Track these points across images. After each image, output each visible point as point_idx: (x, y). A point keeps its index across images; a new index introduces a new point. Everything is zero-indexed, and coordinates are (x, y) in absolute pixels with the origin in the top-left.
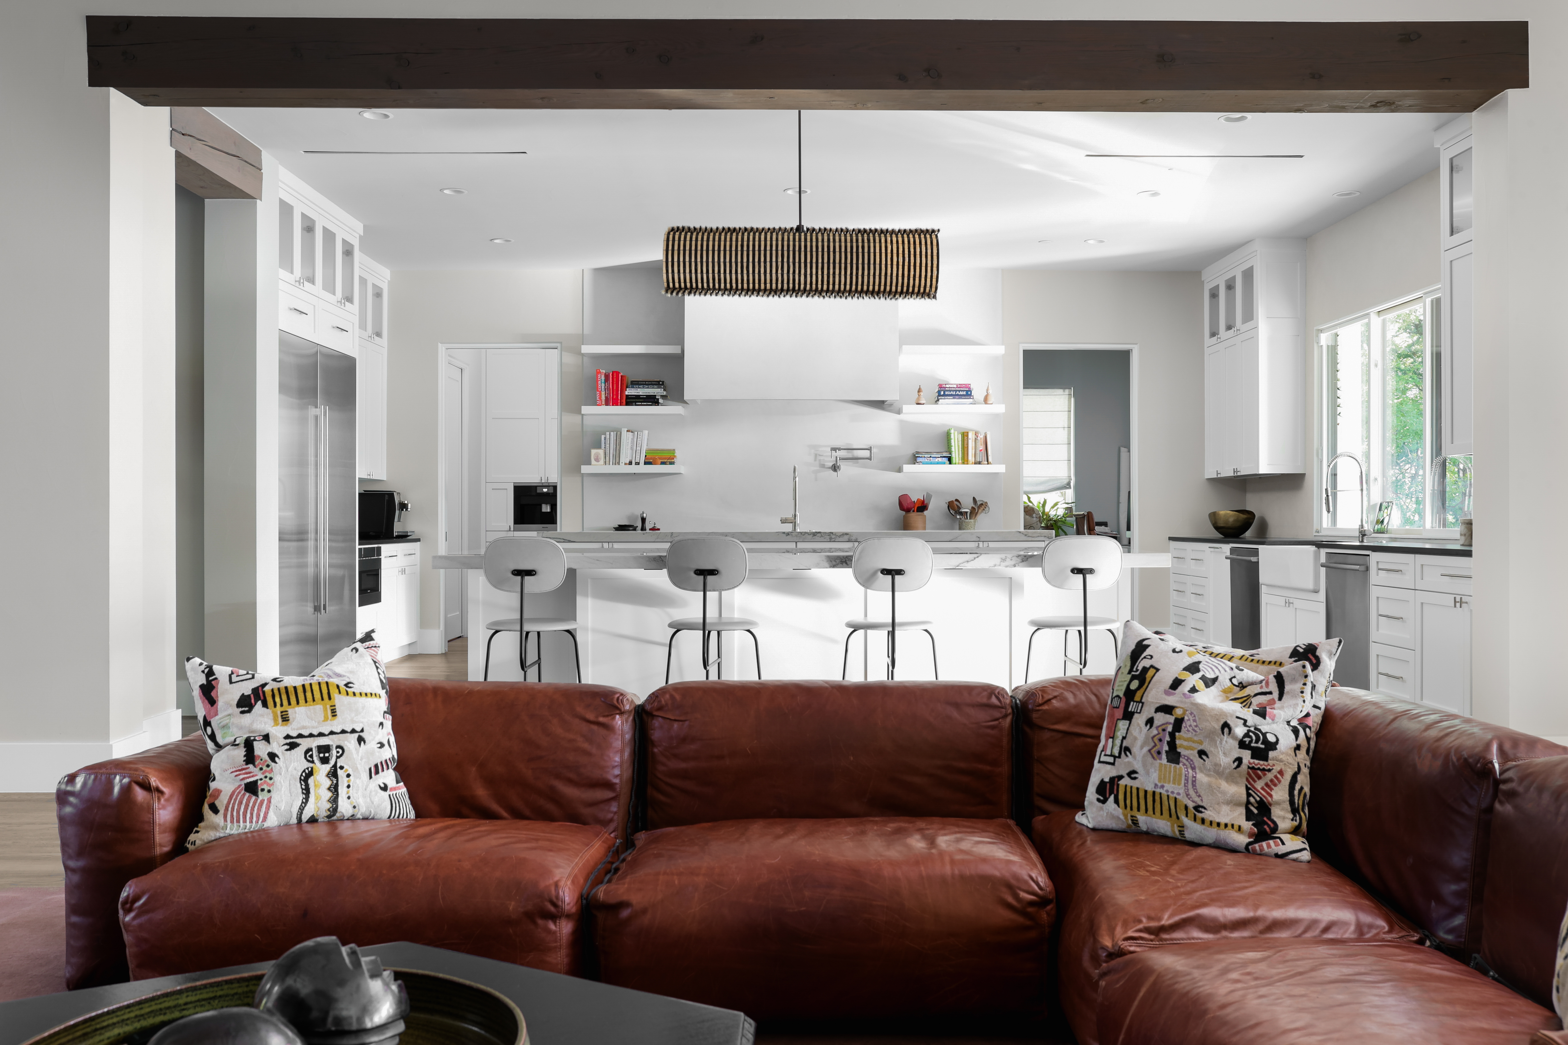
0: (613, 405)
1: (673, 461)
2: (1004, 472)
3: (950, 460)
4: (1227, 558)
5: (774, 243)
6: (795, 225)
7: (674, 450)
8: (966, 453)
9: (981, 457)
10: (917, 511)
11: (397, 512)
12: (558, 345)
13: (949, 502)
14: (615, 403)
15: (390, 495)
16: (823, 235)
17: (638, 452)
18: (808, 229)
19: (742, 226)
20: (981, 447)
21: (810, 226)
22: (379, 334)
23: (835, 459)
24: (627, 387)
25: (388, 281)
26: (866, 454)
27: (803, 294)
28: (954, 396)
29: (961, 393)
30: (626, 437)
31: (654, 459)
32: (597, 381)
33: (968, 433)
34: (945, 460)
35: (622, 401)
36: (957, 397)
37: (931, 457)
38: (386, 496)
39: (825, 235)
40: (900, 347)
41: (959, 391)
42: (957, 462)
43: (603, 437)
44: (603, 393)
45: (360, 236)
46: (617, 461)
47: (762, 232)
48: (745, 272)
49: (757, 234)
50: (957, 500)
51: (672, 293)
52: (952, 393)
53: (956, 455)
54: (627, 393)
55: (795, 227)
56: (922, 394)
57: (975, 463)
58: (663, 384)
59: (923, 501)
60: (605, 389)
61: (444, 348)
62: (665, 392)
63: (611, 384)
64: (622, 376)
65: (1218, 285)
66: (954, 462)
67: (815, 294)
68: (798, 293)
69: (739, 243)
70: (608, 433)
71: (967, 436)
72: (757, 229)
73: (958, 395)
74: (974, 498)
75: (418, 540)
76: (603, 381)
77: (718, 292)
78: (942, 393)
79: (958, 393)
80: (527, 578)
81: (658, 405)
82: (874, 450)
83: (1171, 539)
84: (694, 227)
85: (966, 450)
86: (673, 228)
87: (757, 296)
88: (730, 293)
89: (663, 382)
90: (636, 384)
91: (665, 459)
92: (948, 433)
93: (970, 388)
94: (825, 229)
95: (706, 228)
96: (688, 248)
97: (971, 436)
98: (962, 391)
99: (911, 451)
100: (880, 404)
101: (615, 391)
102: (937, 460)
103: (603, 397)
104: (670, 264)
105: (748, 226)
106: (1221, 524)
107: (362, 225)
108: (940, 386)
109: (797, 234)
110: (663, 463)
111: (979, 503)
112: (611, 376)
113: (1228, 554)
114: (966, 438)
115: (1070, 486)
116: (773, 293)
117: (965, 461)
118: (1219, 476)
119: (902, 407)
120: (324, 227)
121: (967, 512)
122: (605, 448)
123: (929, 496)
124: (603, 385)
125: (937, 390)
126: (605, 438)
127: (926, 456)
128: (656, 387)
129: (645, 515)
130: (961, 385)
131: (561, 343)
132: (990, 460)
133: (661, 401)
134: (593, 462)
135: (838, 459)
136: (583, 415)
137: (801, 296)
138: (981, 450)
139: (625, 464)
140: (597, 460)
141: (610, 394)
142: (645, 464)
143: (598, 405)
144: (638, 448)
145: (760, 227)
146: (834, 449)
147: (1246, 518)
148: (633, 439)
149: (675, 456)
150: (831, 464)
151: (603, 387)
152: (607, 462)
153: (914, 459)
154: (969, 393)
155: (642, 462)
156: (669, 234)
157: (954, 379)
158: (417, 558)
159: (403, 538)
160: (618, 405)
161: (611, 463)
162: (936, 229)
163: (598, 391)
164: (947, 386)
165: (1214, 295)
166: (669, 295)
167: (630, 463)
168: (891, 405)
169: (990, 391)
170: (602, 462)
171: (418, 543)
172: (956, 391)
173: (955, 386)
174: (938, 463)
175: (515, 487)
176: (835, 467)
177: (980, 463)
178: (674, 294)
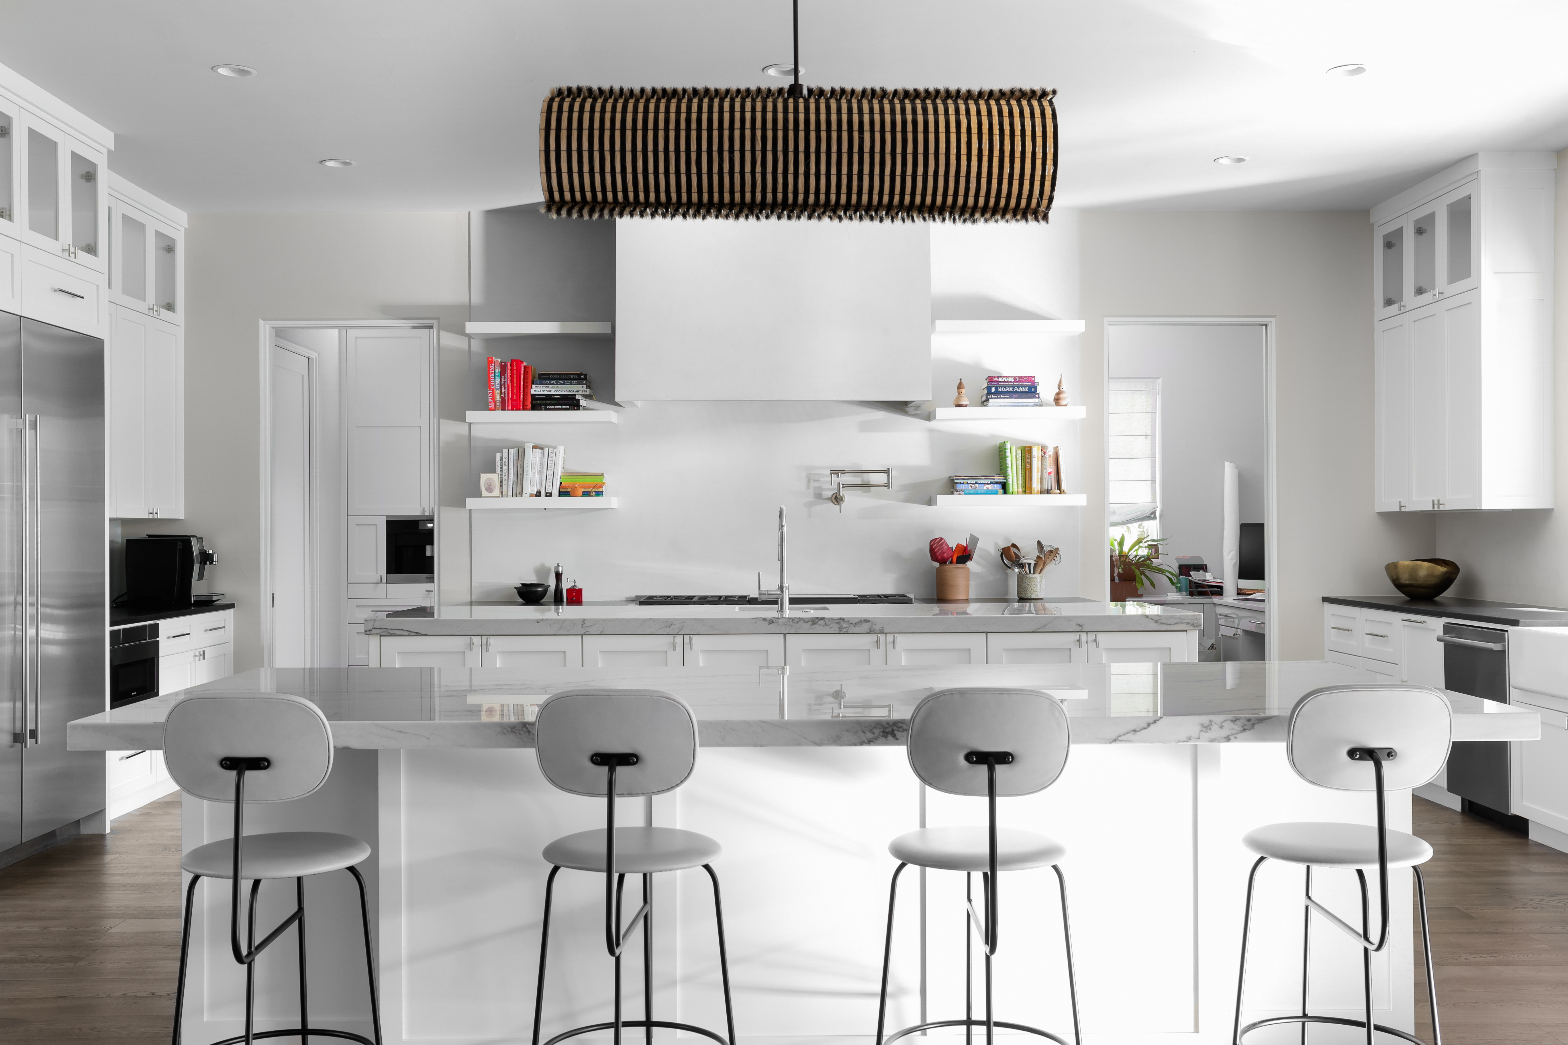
0: (512, 409)
1: (600, 490)
2: (1086, 505)
3: (1004, 487)
4: (1439, 640)
5: (748, 115)
6: (787, 82)
7: (602, 474)
8: (1028, 476)
9: (1050, 483)
10: (957, 563)
11: (196, 567)
12: (435, 322)
13: (1003, 549)
14: (516, 407)
15: (186, 542)
16: (838, 102)
17: (550, 477)
18: (810, 91)
19: (689, 86)
20: (1050, 468)
21: (814, 85)
22: (170, 307)
23: (836, 486)
24: (533, 383)
25: (186, 229)
26: (882, 478)
27: (802, 212)
28: (1011, 395)
29: (1021, 390)
30: (533, 457)
31: (574, 488)
32: (489, 374)
33: (1031, 448)
34: (998, 487)
35: (526, 403)
36: (1015, 396)
37: (976, 483)
38: (179, 543)
39: (844, 101)
40: (933, 322)
41: (1018, 387)
42: (1015, 490)
43: (498, 455)
44: (498, 392)
45: (109, 152)
46: (519, 491)
47: (726, 96)
48: (694, 169)
49: (717, 100)
50: (1014, 546)
51: (559, 213)
52: (1007, 389)
53: (1014, 480)
54: (532, 392)
55: (786, 87)
56: (963, 391)
57: (1042, 492)
58: (585, 378)
59: (965, 548)
60: (501, 386)
61: (268, 328)
62: (588, 390)
63: (509, 379)
64: (525, 367)
65: (1401, 228)
66: (1011, 491)
67: (824, 213)
68: (792, 211)
69: (683, 116)
70: (505, 451)
71: (1030, 452)
72: (717, 91)
73: (1016, 392)
74: (1039, 543)
75: (231, 606)
76: (498, 374)
77: (645, 209)
78: (993, 390)
79: (1016, 389)
80: (249, 775)
81: (579, 409)
82: (893, 473)
83: (1325, 600)
84: (600, 89)
85: (1027, 472)
86: (560, 89)
87: (717, 217)
88: (667, 211)
89: (585, 375)
90: (546, 379)
91: (589, 487)
92: (1000, 448)
93: (1034, 382)
94: (843, 91)
95: (621, 90)
96: (586, 125)
97: (1036, 452)
98: (1022, 386)
99: (944, 473)
100: (901, 407)
101: (515, 389)
102: (985, 488)
103: (498, 398)
104: (553, 155)
105: (700, 86)
106: (1405, 579)
107: (112, 135)
108: (991, 380)
109: (791, 100)
110: (586, 494)
111: (1046, 549)
112: (509, 367)
113: (1440, 632)
114: (1028, 455)
115: (1155, 516)
116: (745, 212)
117: (1027, 488)
118: (1403, 509)
119: (935, 411)
120: (29, 129)
121: (1029, 564)
122: (501, 471)
123: (974, 540)
124: (498, 380)
125: (986, 385)
126: (501, 458)
127: (969, 481)
128: (575, 382)
129: (560, 569)
130: (1021, 377)
131: (438, 319)
132: (1064, 486)
133: (583, 402)
134: (484, 492)
135: (841, 486)
136: (470, 424)
137: (799, 217)
138: (1050, 473)
139: (531, 495)
140: (490, 489)
141: (508, 393)
142: (560, 496)
143: (491, 409)
144: (550, 472)
145: (722, 87)
146: (835, 472)
147: (1446, 573)
148: (542, 459)
149: (604, 483)
150: (829, 494)
151: (497, 383)
152: (505, 493)
153: (952, 486)
154: (1033, 389)
155: (555, 492)
156: (552, 100)
157: (1009, 370)
158: (229, 633)
159: (206, 605)
160: (519, 409)
161: (510, 493)
162: (1049, 89)
163: (490, 388)
164: (1001, 379)
165: (1392, 243)
166: (555, 216)
167: (538, 494)
168: (918, 407)
169: (1064, 387)
170: (496, 492)
171: (232, 610)
172: (1014, 386)
173: (1012, 380)
174: (987, 492)
175: (388, 522)
176: (836, 498)
177: (1048, 492)
178: (564, 213)
